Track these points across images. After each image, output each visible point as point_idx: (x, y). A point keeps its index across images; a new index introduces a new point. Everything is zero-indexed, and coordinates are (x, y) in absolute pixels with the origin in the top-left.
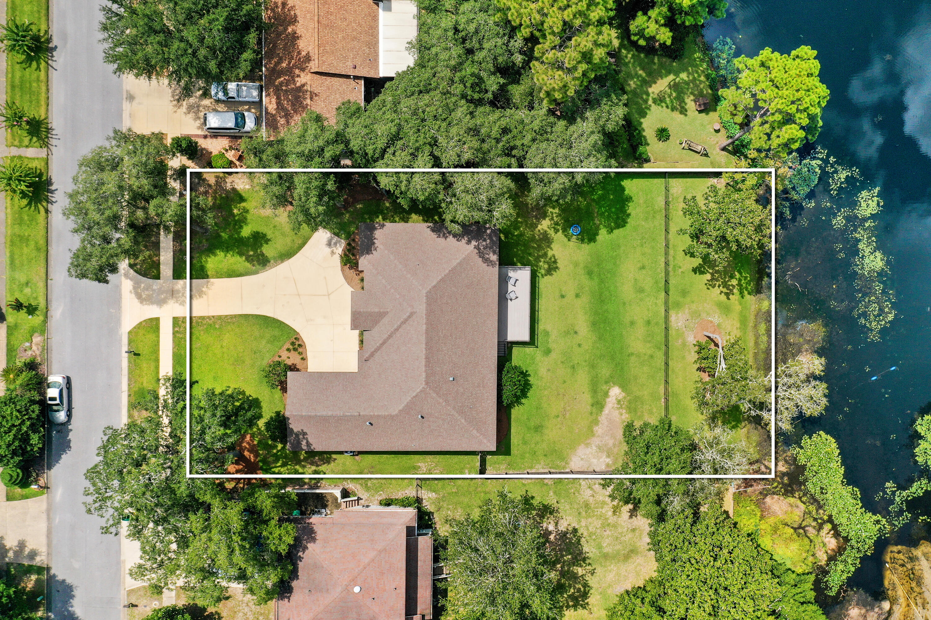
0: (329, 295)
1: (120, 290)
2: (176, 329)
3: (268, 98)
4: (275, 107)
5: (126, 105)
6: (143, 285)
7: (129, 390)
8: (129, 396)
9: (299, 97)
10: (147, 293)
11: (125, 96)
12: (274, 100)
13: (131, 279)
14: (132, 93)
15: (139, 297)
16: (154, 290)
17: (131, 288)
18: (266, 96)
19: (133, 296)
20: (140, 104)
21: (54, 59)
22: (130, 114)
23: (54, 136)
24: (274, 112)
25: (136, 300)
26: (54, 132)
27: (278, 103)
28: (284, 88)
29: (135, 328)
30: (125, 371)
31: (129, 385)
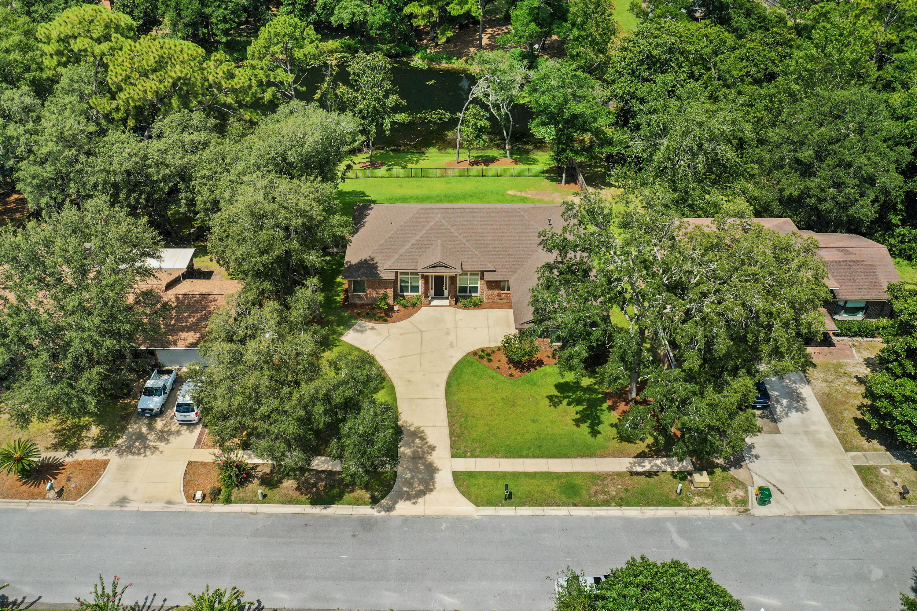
0: (421, 331)
1: (411, 516)
2: (469, 454)
3: (179, 343)
4: (192, 333)
5: (130, 507)
6: (405, 489)
7: (567, 505)
8: (575, 505)
9: (189, 303)
10: (416, 485)
11: (118, 508)
12: (183, 335)
13: (396, 502)
14: (116, 500)
15: (421, 494)
16: (413, 478)
17: (408, 503)
18: (176, 345)
19: (420, 500)
20: (135, 491)
21: (19, 601)
22: (147, 502)
23: (148, 604)
24: (198, 335)
25: (428, 496)
26: (141, 604)
27: (189, 329)
28: (173, 322)
29: (469, 499)
30: (538, 511)
31: (558, 505)
